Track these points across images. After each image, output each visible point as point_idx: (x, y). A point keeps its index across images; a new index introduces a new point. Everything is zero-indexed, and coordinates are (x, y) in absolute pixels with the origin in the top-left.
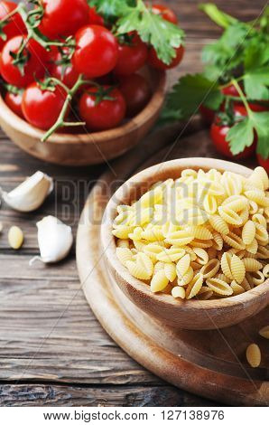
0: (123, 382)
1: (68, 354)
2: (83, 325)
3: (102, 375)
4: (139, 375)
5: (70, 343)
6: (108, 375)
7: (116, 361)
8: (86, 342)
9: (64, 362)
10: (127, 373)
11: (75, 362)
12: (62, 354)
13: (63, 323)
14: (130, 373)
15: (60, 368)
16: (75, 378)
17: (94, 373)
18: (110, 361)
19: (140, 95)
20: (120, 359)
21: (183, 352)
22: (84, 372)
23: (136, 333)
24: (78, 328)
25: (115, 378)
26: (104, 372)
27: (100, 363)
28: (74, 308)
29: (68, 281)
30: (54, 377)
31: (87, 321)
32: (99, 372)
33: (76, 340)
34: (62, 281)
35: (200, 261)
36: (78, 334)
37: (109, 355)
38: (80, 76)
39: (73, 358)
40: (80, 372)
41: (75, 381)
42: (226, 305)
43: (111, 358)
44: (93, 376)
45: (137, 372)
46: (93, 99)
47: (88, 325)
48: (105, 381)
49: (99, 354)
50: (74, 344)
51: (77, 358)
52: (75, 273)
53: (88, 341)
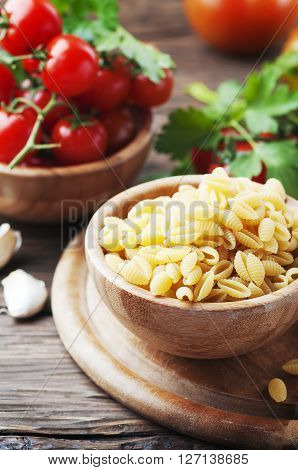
0: (117, 433)
1: (46, 406)
2: (64, 377)
3: (90, 426)
4: (136, 425)
5: (48, 395)
6: (98, 425)
7: (108, 411)
8: (68, 394)
9: (42, 413)
10: (121, 423)
11: (55, 413)
12: (39, 406)
13: (40, 376)
14: (125, 422)
15: (37, 420)
16: (57, 429)
17: (80, 423)
18: (98, 411)
19: (123, 134)
20: (112, 409)
21: (190, 394)
22: (68, 423)
23: (131, 375)
24: (58, 381)
25: (107, 428)
26: (91, 422)
27: (86, 413)
28: (51, 361)
29: (43, 337)
30: (31, 428)
31: (69, 374)
32: (86, 422)
33: (56, 393)
34: (35, 336)
35: (209, 261)
36: (57, 386)
37: (98, 406)
38: (53, 96)
39: (53, 409)
40: (62, 422)
41: (57, 432)
42: (244, 306)
43: (100, 409)
44: (79, 426)
45: (134, 422)
46: (68, 126)
47: (70, 377)
48: (94, 432)
49: (85, 405)
50: (54, 396)
51: (58, 410)
52: (52, 328)
53: (71, 393)
